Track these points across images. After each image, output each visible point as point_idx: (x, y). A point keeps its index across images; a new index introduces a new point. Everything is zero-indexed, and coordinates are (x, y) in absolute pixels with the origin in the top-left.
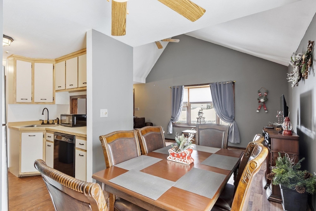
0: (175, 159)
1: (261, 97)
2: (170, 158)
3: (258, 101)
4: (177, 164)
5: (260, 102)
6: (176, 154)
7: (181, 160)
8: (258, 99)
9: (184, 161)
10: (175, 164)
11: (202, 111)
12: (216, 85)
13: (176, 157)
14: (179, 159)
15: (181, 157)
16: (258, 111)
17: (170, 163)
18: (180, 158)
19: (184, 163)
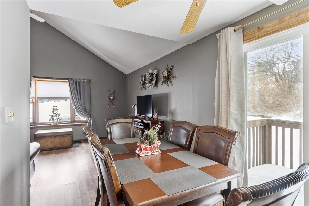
0: (148, 153)
1: (110, 95)
2: (143, 153)
3: (109, 98)
4: (150, 157)
5: (110, 99)
6: (149, 147)
7: (154, 152)
8: (109, 97)
9: (156, 152)
10: (148, 158)
11: (56, 107)
12: (76, 82)
13: (149, 150)
14: (151, 152)
15: (154, 149)
16: (109, 106)
17: (143, 159)
18: (152, 150)
19: (156, 153)
